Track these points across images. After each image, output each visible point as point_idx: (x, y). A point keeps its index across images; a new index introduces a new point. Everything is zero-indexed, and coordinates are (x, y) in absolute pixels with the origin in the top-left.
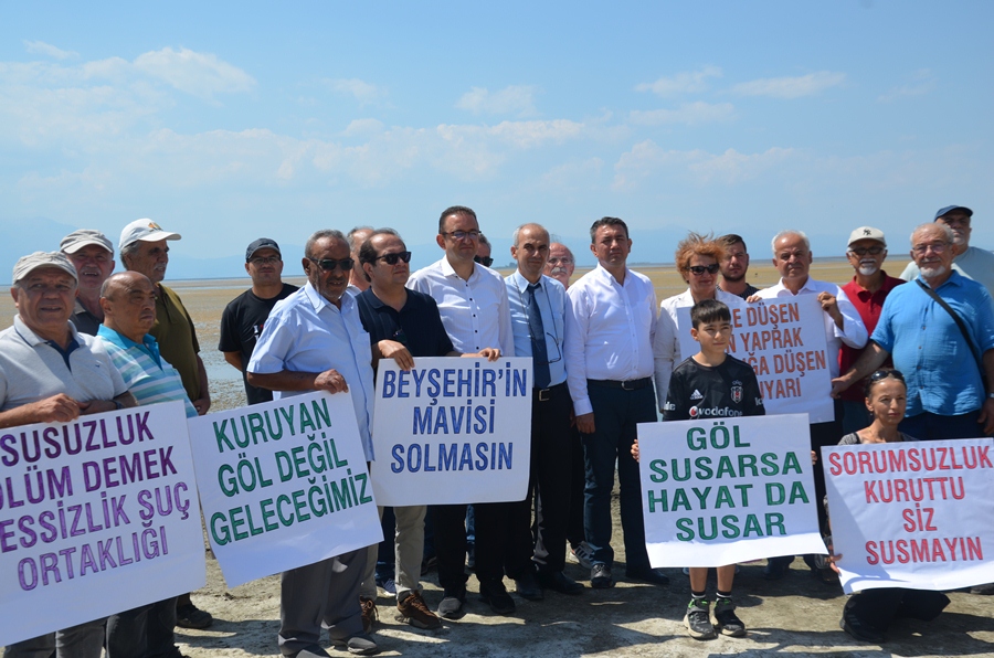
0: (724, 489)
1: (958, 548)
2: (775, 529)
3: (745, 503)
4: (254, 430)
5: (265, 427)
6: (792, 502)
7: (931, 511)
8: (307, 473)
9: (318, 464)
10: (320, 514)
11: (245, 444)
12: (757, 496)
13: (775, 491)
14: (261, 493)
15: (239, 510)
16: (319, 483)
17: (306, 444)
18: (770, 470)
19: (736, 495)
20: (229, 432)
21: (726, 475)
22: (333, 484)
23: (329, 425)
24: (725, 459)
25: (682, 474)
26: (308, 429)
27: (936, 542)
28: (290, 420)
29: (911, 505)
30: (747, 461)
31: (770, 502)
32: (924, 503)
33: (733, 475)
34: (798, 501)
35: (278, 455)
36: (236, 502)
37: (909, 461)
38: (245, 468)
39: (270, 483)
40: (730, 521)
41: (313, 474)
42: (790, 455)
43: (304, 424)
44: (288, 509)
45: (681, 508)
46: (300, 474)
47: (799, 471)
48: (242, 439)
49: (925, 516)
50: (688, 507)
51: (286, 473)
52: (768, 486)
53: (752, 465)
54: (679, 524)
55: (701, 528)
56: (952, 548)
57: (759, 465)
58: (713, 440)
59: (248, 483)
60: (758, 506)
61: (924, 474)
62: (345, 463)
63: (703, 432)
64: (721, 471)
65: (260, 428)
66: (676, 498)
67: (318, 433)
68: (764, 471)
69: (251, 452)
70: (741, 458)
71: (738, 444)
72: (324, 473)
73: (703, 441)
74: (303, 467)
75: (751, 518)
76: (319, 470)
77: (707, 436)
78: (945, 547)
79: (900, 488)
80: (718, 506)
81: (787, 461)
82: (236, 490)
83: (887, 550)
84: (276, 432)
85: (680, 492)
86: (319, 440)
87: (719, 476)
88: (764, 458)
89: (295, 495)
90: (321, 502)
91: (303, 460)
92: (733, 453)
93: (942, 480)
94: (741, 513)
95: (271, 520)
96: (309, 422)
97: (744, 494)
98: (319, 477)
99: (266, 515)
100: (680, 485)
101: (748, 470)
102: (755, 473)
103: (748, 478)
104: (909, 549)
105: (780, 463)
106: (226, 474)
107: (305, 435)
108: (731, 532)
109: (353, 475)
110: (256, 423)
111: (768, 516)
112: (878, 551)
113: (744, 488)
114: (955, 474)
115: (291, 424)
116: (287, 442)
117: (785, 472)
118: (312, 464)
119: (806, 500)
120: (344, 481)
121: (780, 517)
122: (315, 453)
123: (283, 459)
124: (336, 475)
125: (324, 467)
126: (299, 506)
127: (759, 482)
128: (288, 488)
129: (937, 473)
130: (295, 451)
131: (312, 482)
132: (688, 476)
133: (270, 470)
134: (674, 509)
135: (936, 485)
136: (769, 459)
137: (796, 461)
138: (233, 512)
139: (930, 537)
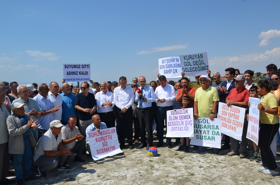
0: (204, 131)
1: (111, 148)
2: (213, 139)
3: (208, 134)
4: (190, 58)
6: (217, 135)
7: (107, 142)
8: (198, 65)
10: (199, 71)
11: (188, 60)
12: (210, 133)
13: (214, 132)
14: (190, 66)
15: (186, 68)
16: (200, 66)
17: (198, 60)
18: (213, 128)
19: (207, 132)
20: (186, 58)
21: (205, 128)
22: (202, 67)
23: (203, 58)
24: (205, 125)
25: (197, 127)
26: (199, 58)
27: (108, 148)
28: (196, 57)
29: (104, 142)
30: (209, 126)
31: (213, 135)
32: (106, 141)
33: (206, 128)
34: (218, 135)
35: (193, 62)
36: (186, 67)
37: (103, 133)
38: (188, 63)
39: (191, 65)
40: (205, 137)
41: (199, 65)
42: (217, 126)
43: (198, 57)
44: (194, 69)
45: (197, 133)
46: (197, 65)
47: (218, 129)
48: (188, 59)
49: (106, 143)
50: (198, 133)
51: (194, 64)
52: (213, 131)
53: (210, 127)
54: (196, 136)
55: (200, 137)
56: (110, 148)
57: (211, 127)
58: (203, 122)
59: (188, 65)
60: (211, 135)
61: (105, 135)
62: (205, 64)
63: (201, 120)
64: (204, 127)
65: (191, 58)
66: (196, 131)
67: (201, 59)
68: (212, 128)
69: (189, 61)
70: (208, 125)
71: (207, 123)
73: (201, 121)
74: (197, 64)
75: (209, 137)
76: (200, 65)
77: (202, 121)
78: (109, 148)
79: (102, 139)
80: (203, 134)
81: (216, 127)
82: (186, 65)
83: (100, 151)
84: (193, 58)
85: (197, 130)
86: (201, 60)
87: (204, 128)
88: (212, 126)
89: (195, 68)
90: (200, 69)
91: (197, 63)
92: (207, 124)
93: (108, 136)
94: (207, 136)
95: (191, 70)
96: (199, 57)
97: (208, 132)
99: (190, 70)
100: (197, 129)
101: (209, 128)
102: (210, 129)
103: (209, 129)
104: (104, 150)
105: (215, 127)
106: (185, 63)
108: (205, 139)
109: (206, 66)
110: (190, 57)
111: (212, 137)
112: (99, 151)
113: (208, 131)
114: (110, 134)
116: (195, 60)
117: (216, 129)
119: (219, 135)
120: (204, 67)
121: (214, 138)
122: (200, 62)
123: (194, 62)
124: (203, 65)
125: (201, 64)
126: (196, 69)
127: (211, 130)
128: (194, 66)
129: (107, 135)
130: (196, 61)
132: (198, 128)
133: (192, 64)
134: (196, 133)
135: (107, 137)
136: (213, 126)
137: (218, 127)
138: (185, 68)
139: (107, 147)
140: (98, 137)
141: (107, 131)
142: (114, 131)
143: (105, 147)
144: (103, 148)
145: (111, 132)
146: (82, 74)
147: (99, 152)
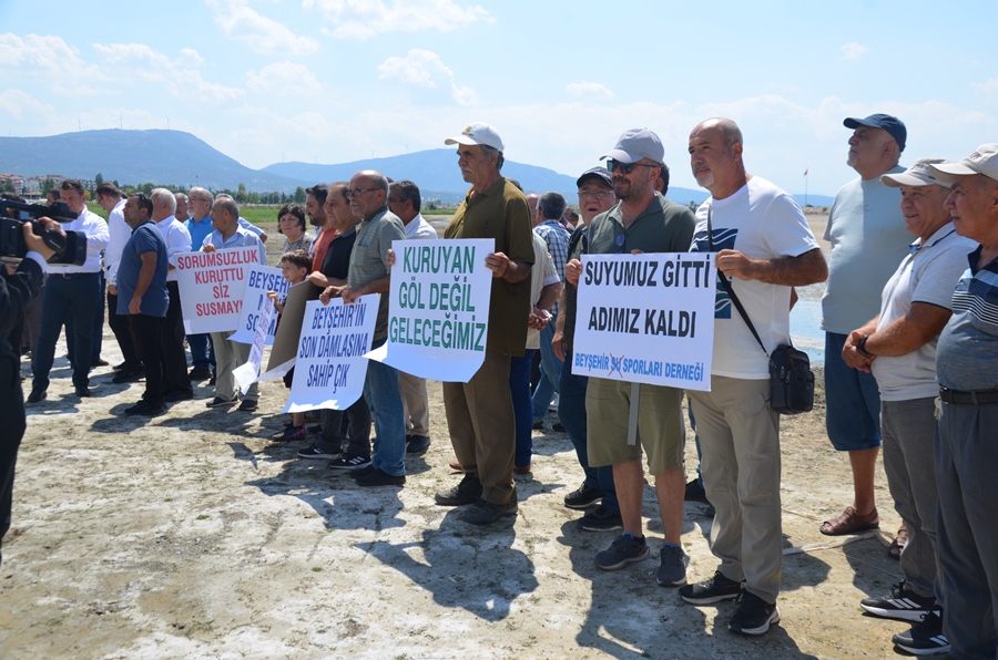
4: (424, 261)
5: (430, 260)
7: (227, 287)
8: (445, 308)
9: (455, 303)
10: (446, 346)
11: (417, 270)
14: (417, 312)
17: (452, 283)
20: (411, 257)
22: (460, 323)
23: (471, 272)
26: (456, 269)
27: (229, 303)
28: (447, 258)
29: (217, 284)
32: (224, 283)
35: (432, 286)
37: (217, 260)
38: (413, 289)
39: (423, 306)
41: (450, 310)
43: (455, 265)
44: (428, 333)
46: (442, 307)
48: (416, 266)
49: (224, 289)
51: (434, 302)
56: (236, 306)
59: (412, 301)
61: (224, 267)
62: (472, 309)
65: (427, 260)
67: (462, 276)
69: (418, 278)
72: (457, 312)
74: (445, 302)
76: (454, 309)
78: (233, 305)
79: (212, 276)
82: (405, 304)
83: (206, 308)
84: (436, 266)
86: (461, 282)
89: (435, 323)
90: (449, 336)
91: (446, 296)
93: (233, 270)
95: (418, 336)
96: (459, 266)
98: (453, 313)
99: (416, 331)
104: (216, 308)
107: (453, 275)
109: (475, 322)
114: (238, 266)
115: (446, 262)
116: (440, 277)
118: (451, 302)
120: (468, 324)
122: (456, 292)
123: (434, 290)
124: (464, 317)
125: (458, 307)
126: (435, 333)
128: (432, 315)
129: (231, 266)
130: (443, 286)
131: (448, 317)
135: (230, 273)
138: (401, 320)
139: (226, 300)
140: (201, 269)
141: (231, 256)
142: (253, 256)
143: (220, 300)
144: (216, 301)
145: (242, 259)
146: (660, 328)
147: (201, 310)
